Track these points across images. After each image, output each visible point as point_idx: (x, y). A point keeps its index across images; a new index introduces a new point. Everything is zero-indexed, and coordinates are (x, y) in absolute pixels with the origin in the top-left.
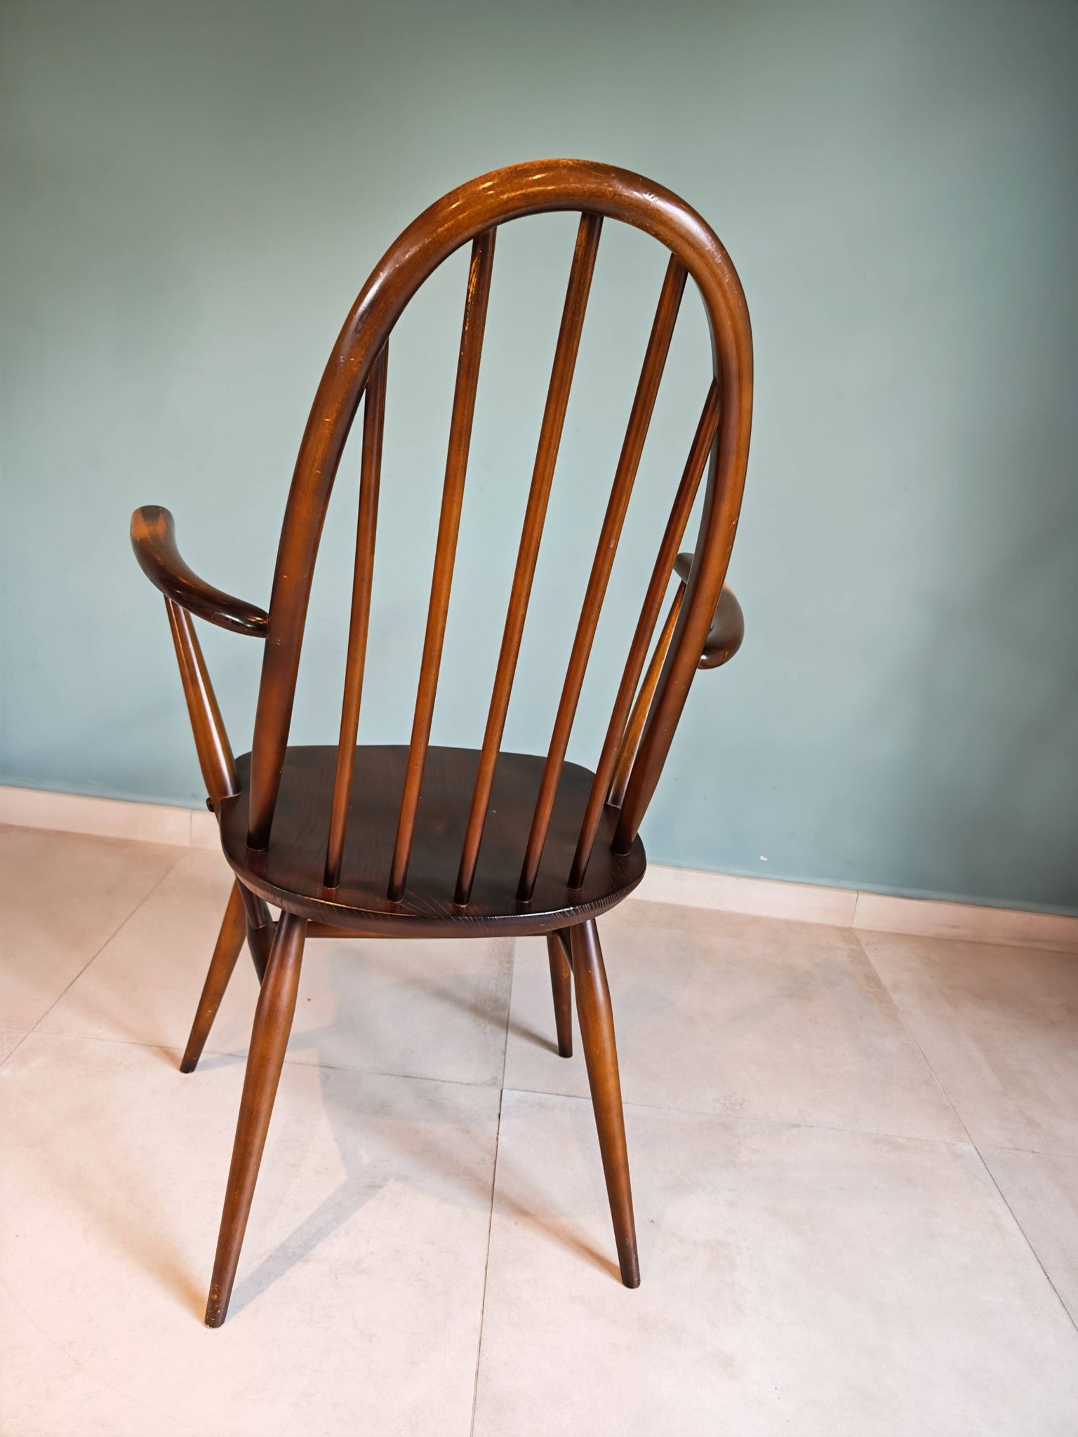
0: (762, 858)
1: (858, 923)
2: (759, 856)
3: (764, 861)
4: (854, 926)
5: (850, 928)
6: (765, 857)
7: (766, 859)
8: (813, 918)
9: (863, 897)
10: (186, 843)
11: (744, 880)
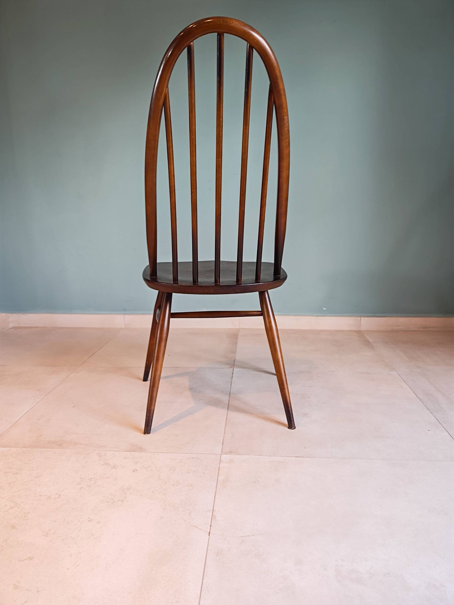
0: (324, 309)
1: (362, 329)
2: (323, 308)
3: (325, 310)
4: (361, 330)
5: (360, 330)
6: (325, 308)
7: (325, 309)
8: (346, 328)
9: (362, 318)
10: (123, 327)
11: (318, 317)
